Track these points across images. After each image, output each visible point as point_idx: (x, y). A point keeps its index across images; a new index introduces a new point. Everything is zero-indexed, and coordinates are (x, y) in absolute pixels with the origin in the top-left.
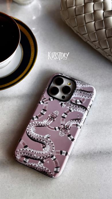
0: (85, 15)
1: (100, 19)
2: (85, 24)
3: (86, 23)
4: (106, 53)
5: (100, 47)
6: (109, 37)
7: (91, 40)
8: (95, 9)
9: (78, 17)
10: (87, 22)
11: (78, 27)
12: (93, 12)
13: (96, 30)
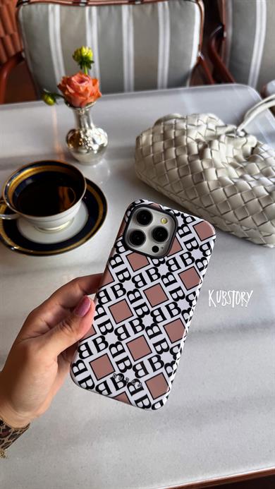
0: (165, 163)
1: (184, 163)
2: (166, 172)
4: (195, 205)
6: (198, 183)
8: (178, 154)
9: (157, 165)
10: (168, 169)
12: (174, 157)
13: (180, 178)
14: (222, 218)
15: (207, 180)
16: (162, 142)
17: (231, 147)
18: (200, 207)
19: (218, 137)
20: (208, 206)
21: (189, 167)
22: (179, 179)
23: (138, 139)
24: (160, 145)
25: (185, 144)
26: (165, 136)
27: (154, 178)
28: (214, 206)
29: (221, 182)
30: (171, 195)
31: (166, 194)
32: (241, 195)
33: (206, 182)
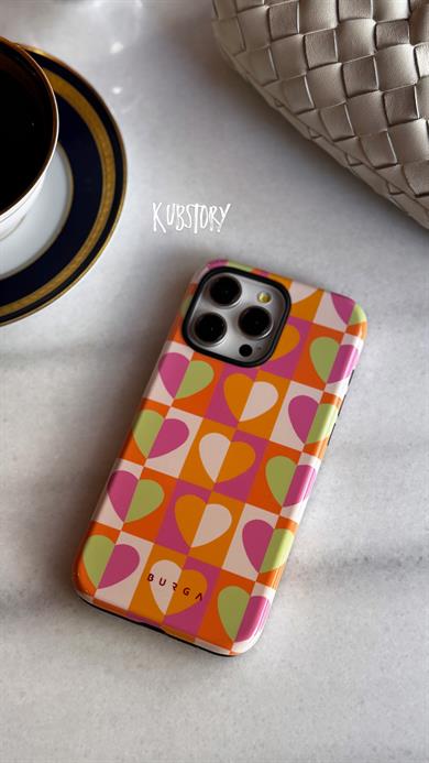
0: (304, 39)
1: (362, 51)
2: (304, 73)
3: (309, 69)
4: (387, 182)
5: (363, 160)
6: (398, 122)
7: (330, 132)
8: (344, 14)
9: (279, 44)
10: (311, 64)
11: (277, 82)
12: (333, 25)
13: (347, 97)
18: (401, 191)
21: (375, 64)
22: (343, 101)
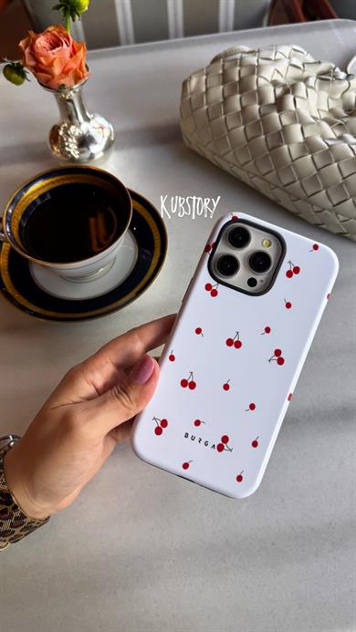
0: (226, 119)
1: (254, 118)
2: (226, 133)
3: (228, 131)
4: (270, 183)
6: (274, 148)
8: (244, 104)
9: (214, 122)
10: (229, 128)
12: (239, 109)
13: (248, 141)
14: (309, 203)
15: (288, 143)
16: (221, 87)
17: (324, 95)
18: (277, 187)
19: (306, 80)
20: (288, 185)
21: (261, 123)
22: (246, 143)
23: (185, 84)
24: (218, 92)
25: (255, 88)
26: (225, 78)
27: (209, 143)
28: (298, 182)
29: (308, 146)
30: (234, 168)
31: (226, 167)
32: (338, 166)
33: (285, 147)
